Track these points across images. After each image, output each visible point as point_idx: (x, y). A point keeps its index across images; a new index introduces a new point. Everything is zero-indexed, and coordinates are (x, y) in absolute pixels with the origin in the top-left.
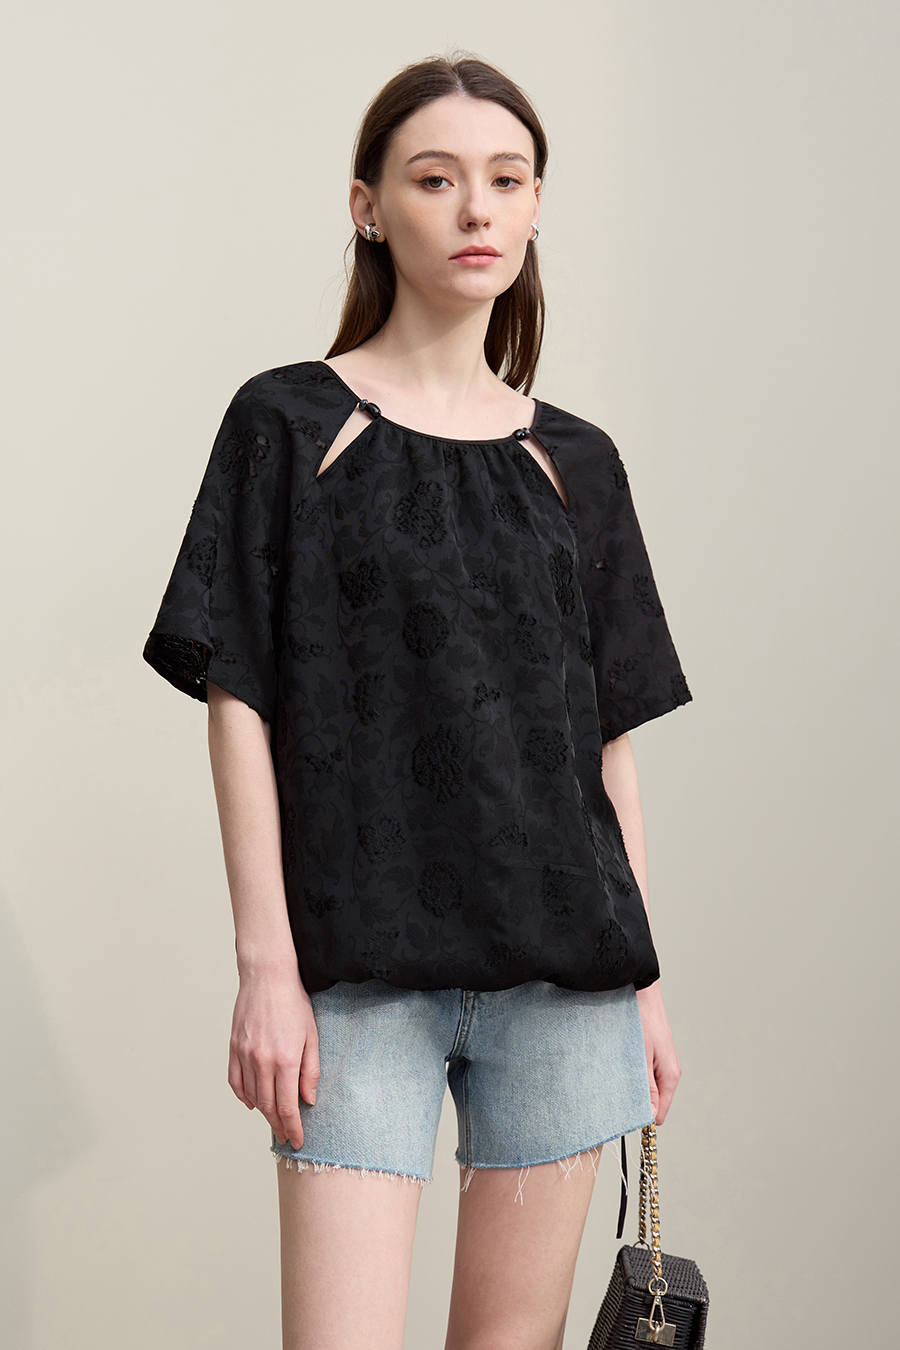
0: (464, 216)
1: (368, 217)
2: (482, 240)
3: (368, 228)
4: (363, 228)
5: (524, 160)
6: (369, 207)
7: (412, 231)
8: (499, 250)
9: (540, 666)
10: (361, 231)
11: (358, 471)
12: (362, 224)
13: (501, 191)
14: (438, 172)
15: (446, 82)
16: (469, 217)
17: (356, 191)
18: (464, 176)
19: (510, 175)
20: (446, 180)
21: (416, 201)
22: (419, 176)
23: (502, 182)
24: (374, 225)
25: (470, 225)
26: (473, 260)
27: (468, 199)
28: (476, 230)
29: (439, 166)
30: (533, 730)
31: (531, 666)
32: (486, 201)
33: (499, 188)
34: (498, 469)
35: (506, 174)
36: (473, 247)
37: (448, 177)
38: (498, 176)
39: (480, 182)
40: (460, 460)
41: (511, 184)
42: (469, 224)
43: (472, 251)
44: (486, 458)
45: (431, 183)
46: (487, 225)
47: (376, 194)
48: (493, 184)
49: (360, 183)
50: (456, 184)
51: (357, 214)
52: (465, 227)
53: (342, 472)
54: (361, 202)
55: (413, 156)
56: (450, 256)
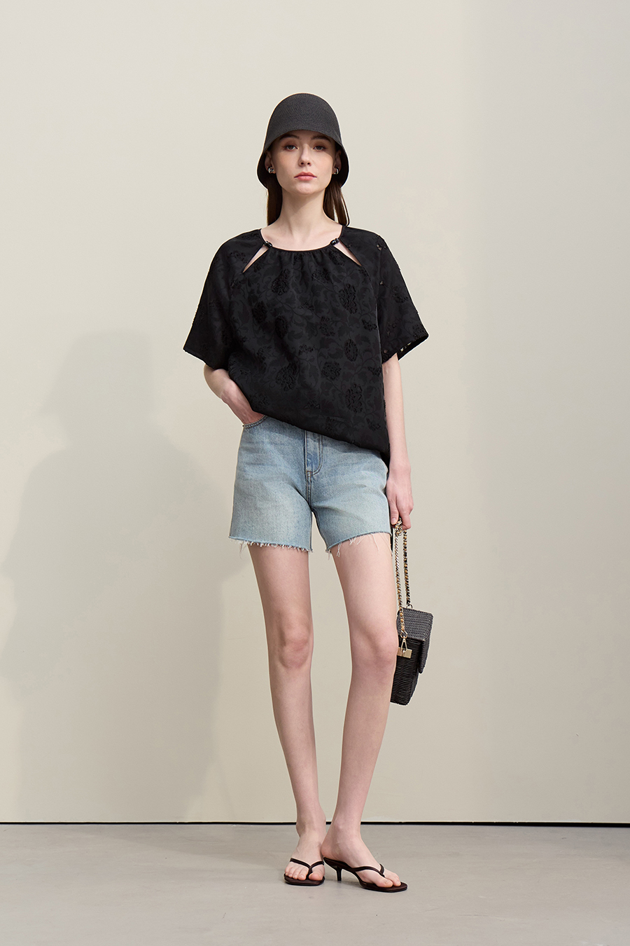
8: (314, 174)
9: (331, 337)
11: (259, 269)
25: (302, 164)
26: (303, 178)
30: (326, 363)
31: (326, 337)
34: (320, 260)
40: (302, 259)
44: (314, 257)
53: (253, 269)
56: (295, 175)
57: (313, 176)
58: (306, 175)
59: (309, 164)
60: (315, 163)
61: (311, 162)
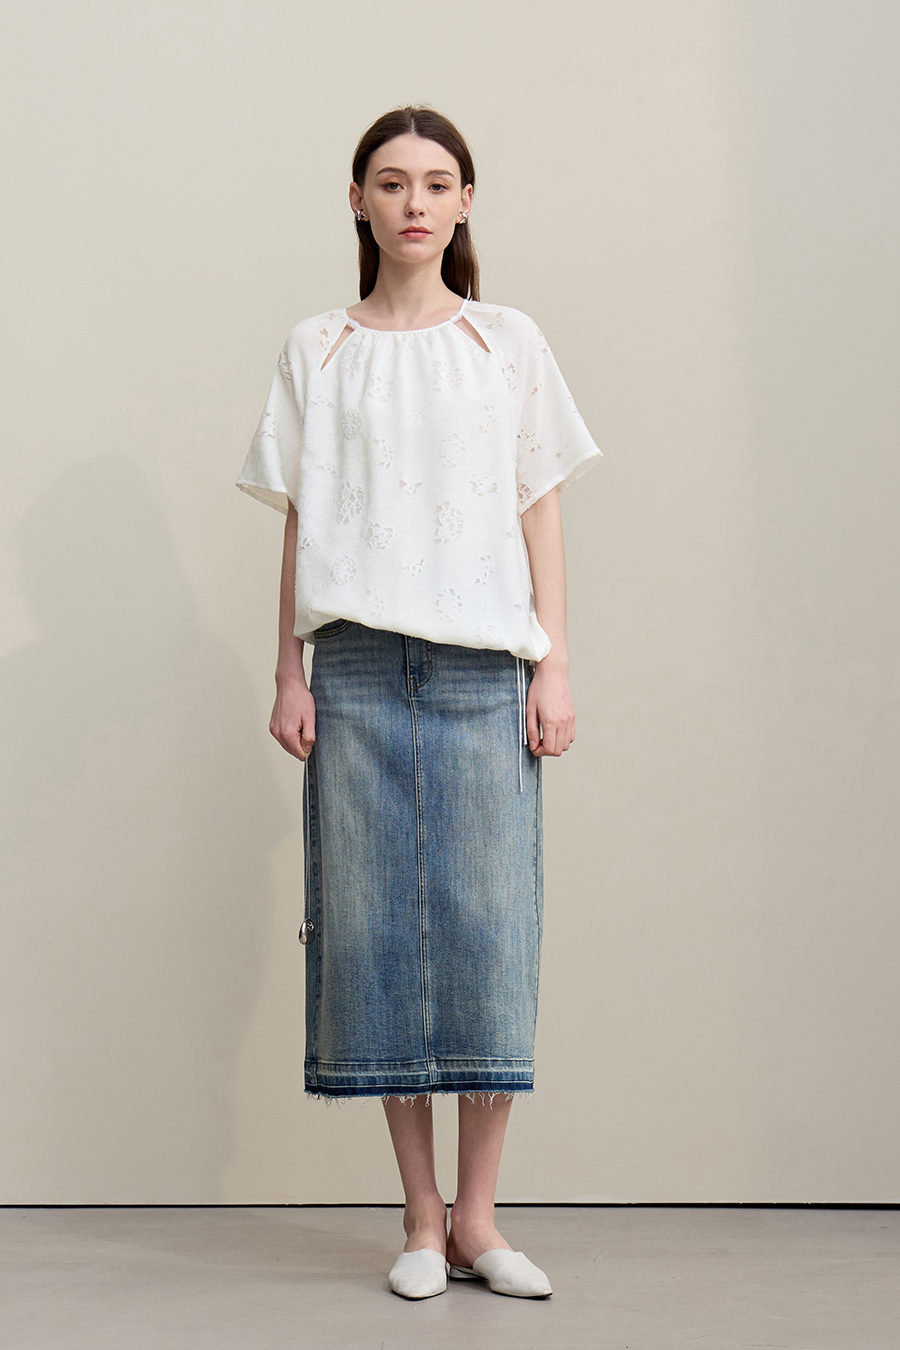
57: (428, 233)
58: (416, 230)
59: (421, 214)
60: (430, 212)
61: (424, 210)
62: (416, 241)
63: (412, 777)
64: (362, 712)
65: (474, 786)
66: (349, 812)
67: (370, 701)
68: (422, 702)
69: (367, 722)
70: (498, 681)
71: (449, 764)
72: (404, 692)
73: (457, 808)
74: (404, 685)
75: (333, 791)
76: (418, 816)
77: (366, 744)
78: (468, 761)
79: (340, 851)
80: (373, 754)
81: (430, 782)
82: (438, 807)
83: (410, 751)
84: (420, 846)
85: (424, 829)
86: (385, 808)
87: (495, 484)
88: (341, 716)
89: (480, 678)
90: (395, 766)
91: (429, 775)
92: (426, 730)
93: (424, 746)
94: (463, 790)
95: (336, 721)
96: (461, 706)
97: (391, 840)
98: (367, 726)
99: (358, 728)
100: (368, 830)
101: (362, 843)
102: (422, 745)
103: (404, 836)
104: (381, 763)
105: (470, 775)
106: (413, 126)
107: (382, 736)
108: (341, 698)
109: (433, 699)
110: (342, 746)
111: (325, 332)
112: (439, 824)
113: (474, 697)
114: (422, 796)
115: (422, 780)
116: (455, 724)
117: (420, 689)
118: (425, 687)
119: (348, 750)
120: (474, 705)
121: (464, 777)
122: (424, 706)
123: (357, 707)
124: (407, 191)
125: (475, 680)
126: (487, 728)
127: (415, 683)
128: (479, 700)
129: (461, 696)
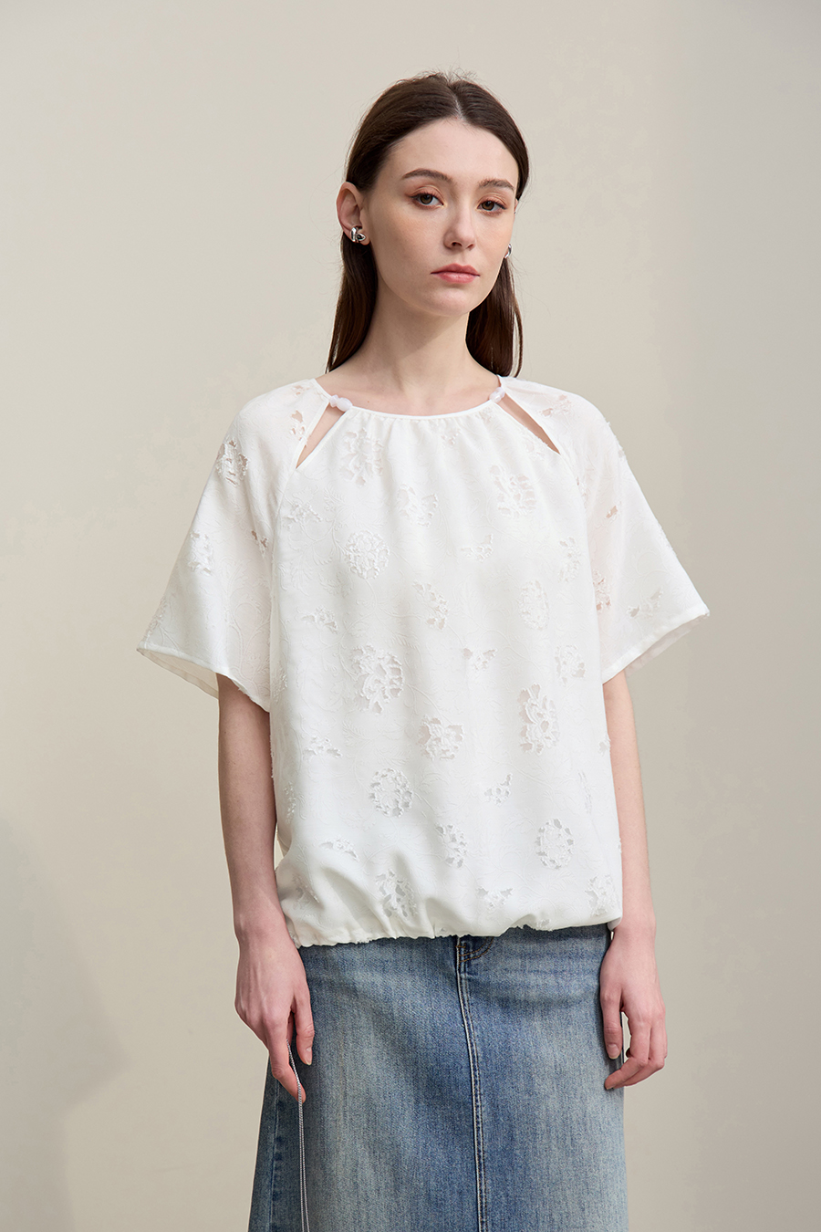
0: (449, 236)
1: (354, 218)
2: (463, 260)
3: (354, 230)
4: (350, 230)
5: (510, 186)
6: (356, 210)
7: (398, 241)
10: (347, 232)
12: (348, 225)
13: (486, 214)
14: (430, 190)
15: (447, 105)
16: (456, 238)
17: (344, 193)
18: (454, 196)
19: (497, 200)
20: (436, 198)
21: (405, 213)
22: (412, 192)
23: (487, 205)
24: (360, 228)
27: (456, 220)
28: (461, 251)
29: (432, 184)
32: (472, 223)
33: (484, 210)
35: (492, 198)
36: (455, 265)
37: (439, 195)
38: (486, 199)
39: (468, 205)
41: (495, 208)
42: (454, 244)
43: (453, 269)
45: (422, 199)
46: (471, 247)
47: (367, 200)
48: (478, 208)
49: (351, 187)
50: (446, 204)
51: (343, 214)
52: (450, 245)
54: (348, 205)
55: (409, 171)
62: (457, 285)
63: (468, 1106)
64: (387, 988)
65: (559, 1121)
66: (366, 1161)
67: (397, 970)
68: (476, 983)
69: (395, 1005)
70: (582, 957)
71: (521, 1085)
72: (450, 962)
73: (535, 1154)
74: (451, 953)
75: (341, 1123)
76: (476, 1165)
77: (393, 1043)
78: (549, 1082)
79: (350, 1220)
80: (404, 1060)
81: (495, 1115)
82: (508, 1152)
83: (464, 1063)
84: (480, 1212)
85: (486, 1185)
86: (425, 1155)
87: (582, 665)
88: (352, 991)
89: (558, 951)
90: (440, 1087)
91: (494, 1105)
92: (485, 1027)
93: (484, 1057)
94: (543, 1126)
95: (346, 998)
96: (533, 994)
97: (436, 1203)
98: (395, 1012)
99: (380, 1013)
100: (397, 1188)
101: (388, 1207)
102: (481, 1055)
103: (456, 1196)
104: (416, 1079)
105: (553, 1103)
106: (458, 106)
107: (421, 1033)
108: (353, 963)
109: (493, 980)
110: (356, 1042)
111: (298, 416)
112: (509, 1178)
113: (551, 980)
114: (483, 1136)
115: (482, 1112)
116: (524, 1021)
117: (473, 963)
118: (482, 960)
119: (365, 1050)
120: (552, 993)
121: (544, 1108)
122: (477, 988)
123: (378, 979)
124: (449, 208)
125: (552, 955)
126: (571, 1029)
127: (467, 952)
128: (559, 987)
129: (532, 979)
